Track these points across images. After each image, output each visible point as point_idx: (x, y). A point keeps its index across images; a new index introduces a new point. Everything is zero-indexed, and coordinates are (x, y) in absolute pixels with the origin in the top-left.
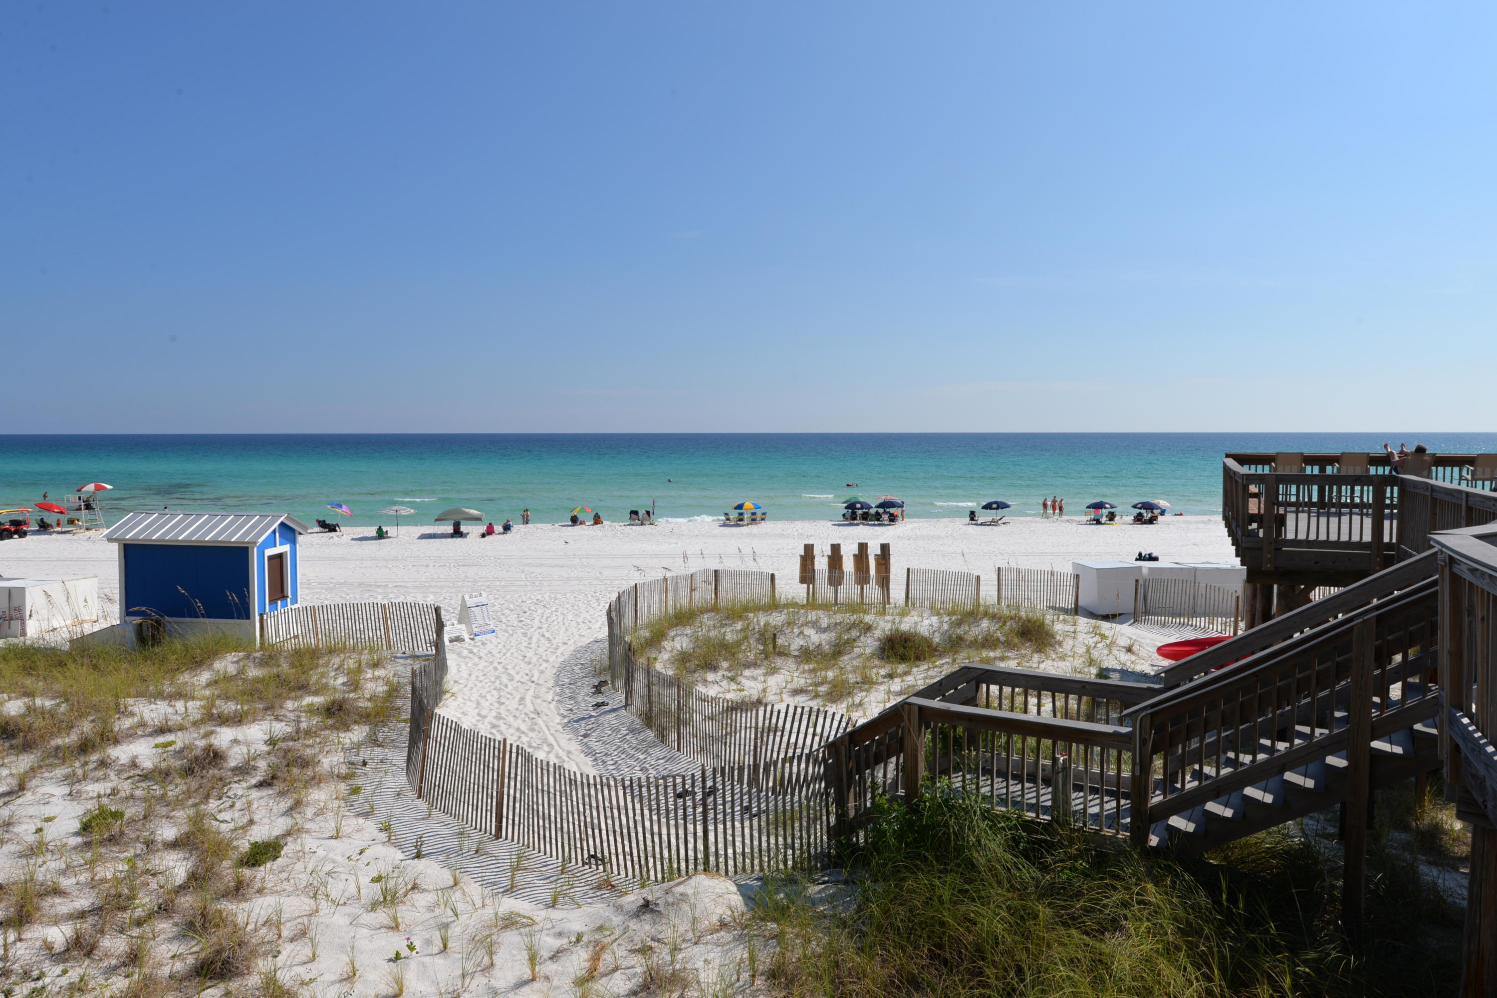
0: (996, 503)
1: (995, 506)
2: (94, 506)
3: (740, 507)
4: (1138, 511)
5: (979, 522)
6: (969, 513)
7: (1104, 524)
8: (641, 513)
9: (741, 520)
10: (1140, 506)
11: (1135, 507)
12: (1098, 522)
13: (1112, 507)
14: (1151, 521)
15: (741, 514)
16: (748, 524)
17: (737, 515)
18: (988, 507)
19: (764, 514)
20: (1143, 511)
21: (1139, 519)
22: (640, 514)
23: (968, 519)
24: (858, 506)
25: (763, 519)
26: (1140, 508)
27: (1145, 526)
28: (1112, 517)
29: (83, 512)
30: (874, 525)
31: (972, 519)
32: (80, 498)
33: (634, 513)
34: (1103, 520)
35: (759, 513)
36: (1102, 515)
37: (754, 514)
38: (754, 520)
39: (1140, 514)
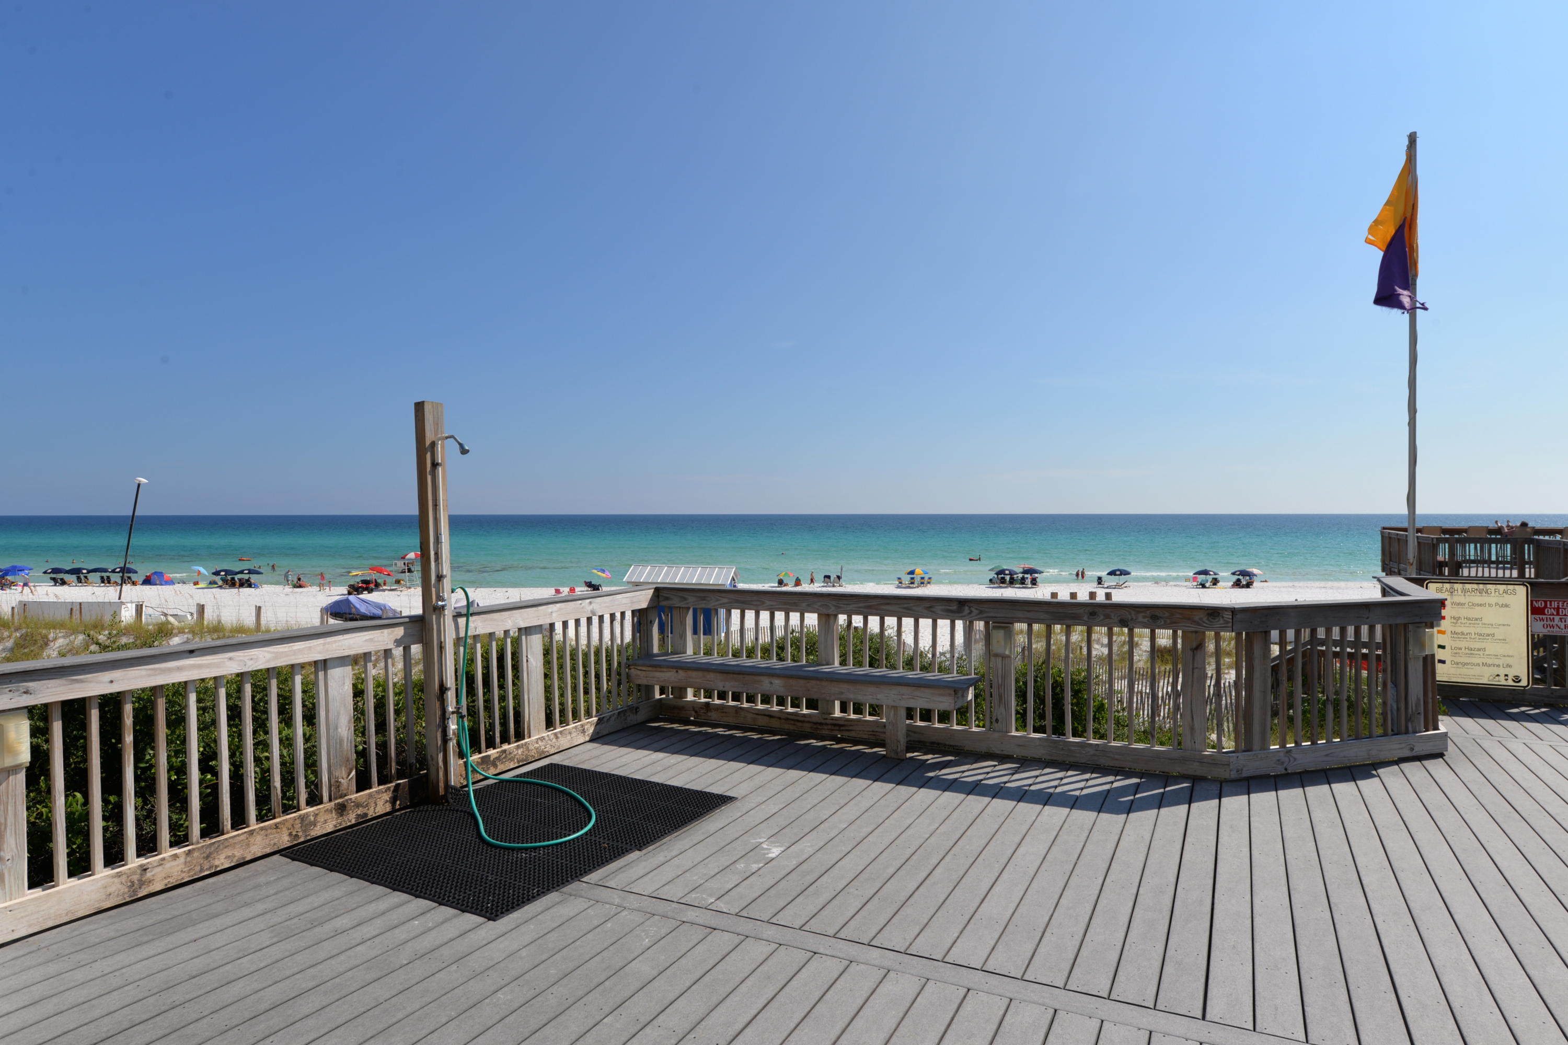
0: (1119, 570)
1: (1118, 573)
2: (413, 569)
3: (912, 572)
4: (1237, 577)
5: (1105, 586)
6: (1097, 579)
7: (1209, 588)
8: (833, 577)
9: (912, 583)
10: (1238, 573)
11: (1234, 574)
12: (1203, 586)
13: (1215, 574)
14: (1248, 585)
15: (912, 578)
16: (918, 587)
17: (909, 579)
18: (1112, 573)
19: (930, 578)
20: (1241, 577)
21: (1238, 584)
22: (832, 579)
23: (1096, 583)
24: (1007, 572)
25: (929, 583)
26: (1239, 575)
27: (1244, 589)
28: (1215, 582)
29: (407, 574)
30: (1019, 588)
31: (1100, 583)
32: (404, 564)
33: (828, 577)
34: (1207, 585)
35: (926, 577)
36: (1207, 581)
37: (922, 578)
38: (922, 583)
39: (1239, 580)
